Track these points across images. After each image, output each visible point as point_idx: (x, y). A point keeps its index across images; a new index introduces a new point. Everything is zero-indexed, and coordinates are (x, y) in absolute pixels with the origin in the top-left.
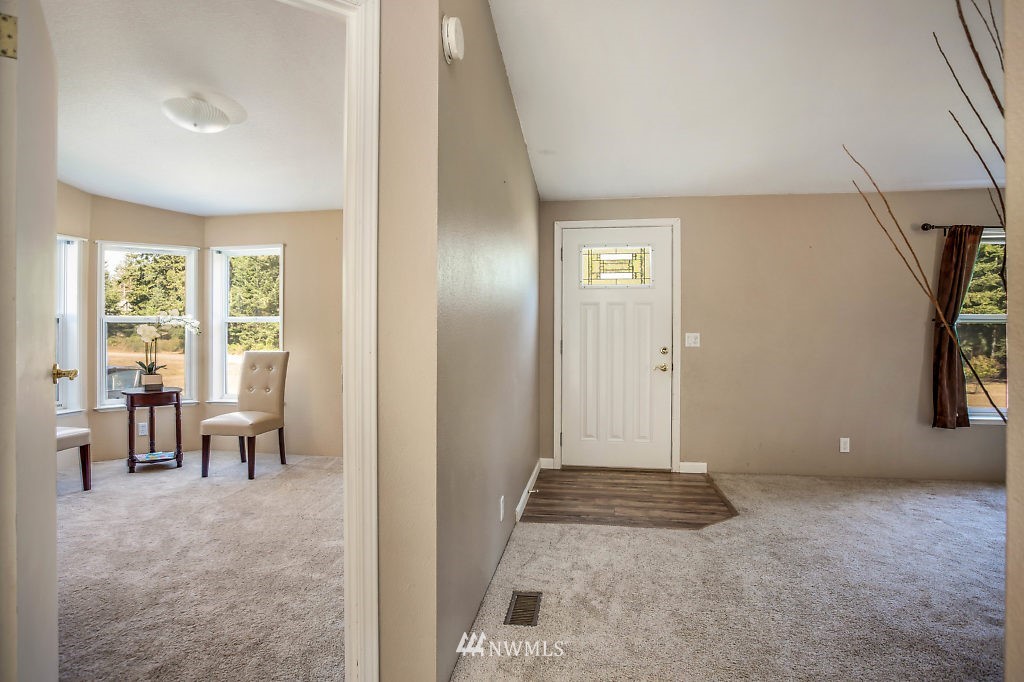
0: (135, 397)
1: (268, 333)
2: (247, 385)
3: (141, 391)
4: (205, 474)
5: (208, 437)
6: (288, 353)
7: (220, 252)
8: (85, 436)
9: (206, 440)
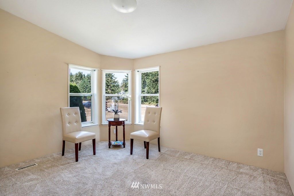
0: (111, 122)
1: (155, 99)
2: (147, 120)
3: (113, 120)
4: (131, 154)
5: (133, 139)
6: (162, 108)
7: (138, 71)
8: (94, 136)
9: (132, 141)
